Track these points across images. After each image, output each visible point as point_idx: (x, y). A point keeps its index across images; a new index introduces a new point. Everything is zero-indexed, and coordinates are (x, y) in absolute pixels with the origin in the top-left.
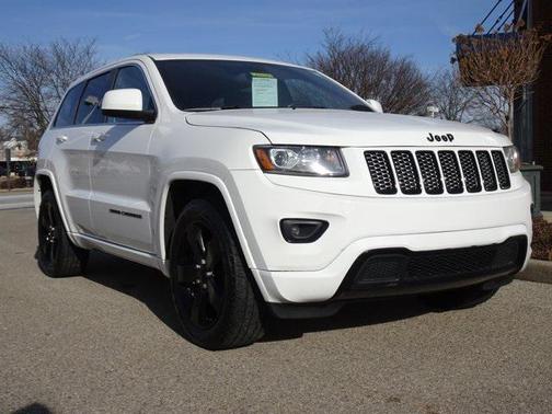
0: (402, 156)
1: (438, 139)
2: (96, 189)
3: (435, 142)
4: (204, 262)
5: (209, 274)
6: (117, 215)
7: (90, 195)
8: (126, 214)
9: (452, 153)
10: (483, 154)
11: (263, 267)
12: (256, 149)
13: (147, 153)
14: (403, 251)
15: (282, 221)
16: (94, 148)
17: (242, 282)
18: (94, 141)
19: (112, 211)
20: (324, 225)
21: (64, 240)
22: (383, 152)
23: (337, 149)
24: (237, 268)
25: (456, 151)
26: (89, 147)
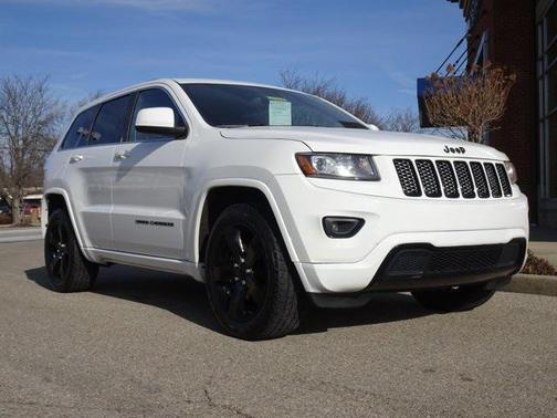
0: (424, 164)
1: (453, 151)
2: (118, 203)
3: (451, 154)
4: (243, 260)
5: (248, 271)
6: (144, 225)
7: (111, 209)
8: (156, 223)
9: (464, 163)
10: (488, 165)
11: (305, 260)
12: (298, 156)
13: (181, 165)
14: (428, 246)
15: (324, 219)
16: (118, 164)
17: (283, 275)
18: (118, 158)
19: (139, 222)
20: (361, 222)
21: (76, 256)
22: (409, 160)
23: (369, 157)
24: (279, 262)
25: (468, 161)
26: (111, 164)
